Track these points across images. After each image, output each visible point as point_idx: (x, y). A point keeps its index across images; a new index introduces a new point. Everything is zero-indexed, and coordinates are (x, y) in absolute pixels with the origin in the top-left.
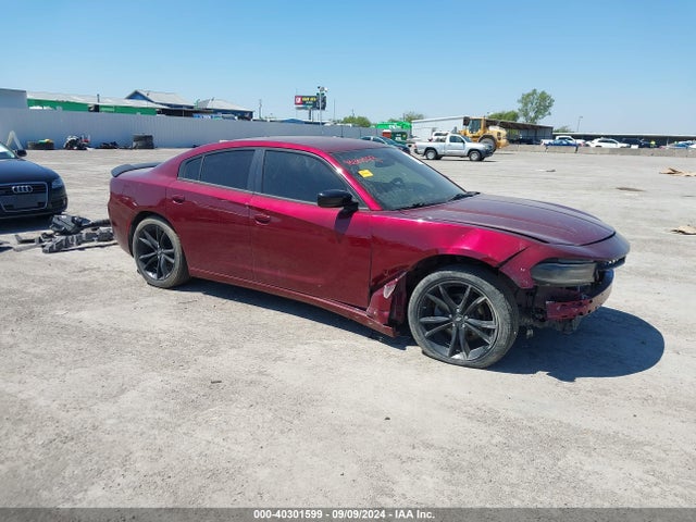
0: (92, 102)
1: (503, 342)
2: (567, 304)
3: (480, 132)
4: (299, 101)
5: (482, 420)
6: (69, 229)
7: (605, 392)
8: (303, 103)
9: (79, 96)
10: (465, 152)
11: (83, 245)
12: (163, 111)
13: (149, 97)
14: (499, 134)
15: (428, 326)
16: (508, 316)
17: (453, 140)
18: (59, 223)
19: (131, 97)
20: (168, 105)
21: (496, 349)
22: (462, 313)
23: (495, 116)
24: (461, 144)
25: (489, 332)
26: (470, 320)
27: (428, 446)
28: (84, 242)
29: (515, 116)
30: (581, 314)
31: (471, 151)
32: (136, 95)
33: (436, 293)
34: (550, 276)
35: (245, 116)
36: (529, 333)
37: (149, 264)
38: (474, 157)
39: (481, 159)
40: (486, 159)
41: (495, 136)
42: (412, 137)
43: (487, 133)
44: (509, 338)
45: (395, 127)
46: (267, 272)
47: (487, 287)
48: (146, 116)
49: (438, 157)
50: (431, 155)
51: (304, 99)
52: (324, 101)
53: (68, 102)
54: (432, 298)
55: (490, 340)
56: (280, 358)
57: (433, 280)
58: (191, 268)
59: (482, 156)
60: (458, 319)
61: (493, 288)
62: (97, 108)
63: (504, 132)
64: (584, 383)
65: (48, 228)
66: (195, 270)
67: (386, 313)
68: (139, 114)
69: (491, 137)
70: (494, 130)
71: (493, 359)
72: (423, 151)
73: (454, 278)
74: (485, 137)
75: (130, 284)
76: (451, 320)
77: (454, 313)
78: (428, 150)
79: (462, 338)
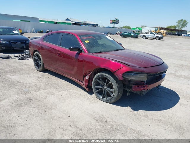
0: (55, 21)
1: (116, 96)
2: (139, 86)
3: (158, 31)
4: (111, 21)
5: (98, 120)
6: (28, 54)
7: (145, 116)
8: (112, 22)
9: (53, 20)
10: (155, 37)
11: (28, 58)
12: (73, 24)
13: (70, 20)
14: (163, 32)
15: (97, 89)
16: (117, 88)
17: (152, 33)
18: (26, 52)
19: (66, 20)
20: (76, 22)
21: (114, 98)
22: (106, 86)
23: (169, 27)
24: (154, 35)
25: (112, 92)
26: (108, 88)
27: (75, 126)
28: (29, 57)
29: (175, 27)
30: (144, 90)
31: (156, 37)
32: (67, 19)
33: (99, 79)
34: (129, 77)
35: (94, 25)
36: (128, 94)
37: (37, 65)
38: (157, 39)
39: (159, 39)
40: (161, 40)
41: (162, 33)
42: (142, 32)
43: (160, 31)
44: (118, 95)
45: (137, 29)
46: (61, 69)
47: (112, 79)
48: (69, 25)
49: (146, 38)
50: (144, 38)
51: (113, 21)
52: (118, 21)
53: (50, 21)
54: (98, 80)
55: (112, 95)
56: (54, 94)
57: (98, 75)
58: (45, 66)
59: (160, 39)
60: (105, 88)
61: (113, 79)
62: (56, 23)
63: (165, 31)
64: (141, 112)
65: (23, 53)
66: (46, 67)
67: (87, 84)
68: (67, 24)
69: (161, 33)
70: (162, 31)
71: (113, 101)
72: (142, 36)
73: (103, 75)
74: (159, 33)
75: (32, 69)
76: (103, 88)
77: (104, 86)
78: (144, 36)
79: (105, 93)
